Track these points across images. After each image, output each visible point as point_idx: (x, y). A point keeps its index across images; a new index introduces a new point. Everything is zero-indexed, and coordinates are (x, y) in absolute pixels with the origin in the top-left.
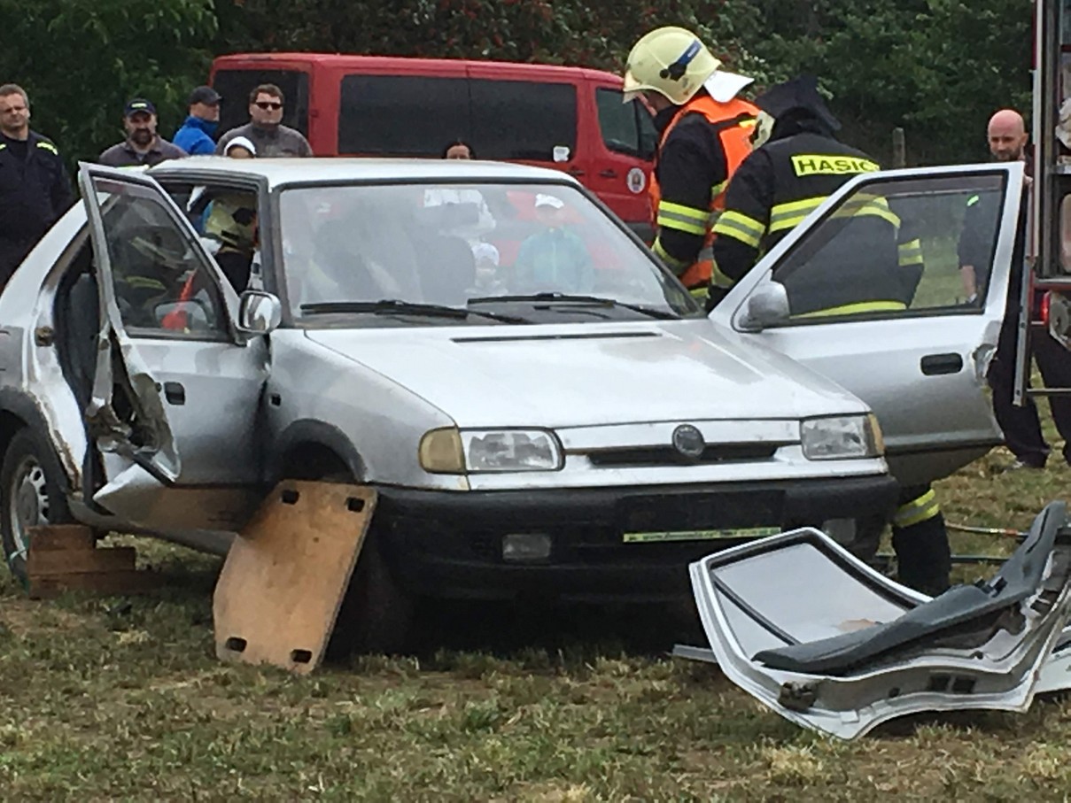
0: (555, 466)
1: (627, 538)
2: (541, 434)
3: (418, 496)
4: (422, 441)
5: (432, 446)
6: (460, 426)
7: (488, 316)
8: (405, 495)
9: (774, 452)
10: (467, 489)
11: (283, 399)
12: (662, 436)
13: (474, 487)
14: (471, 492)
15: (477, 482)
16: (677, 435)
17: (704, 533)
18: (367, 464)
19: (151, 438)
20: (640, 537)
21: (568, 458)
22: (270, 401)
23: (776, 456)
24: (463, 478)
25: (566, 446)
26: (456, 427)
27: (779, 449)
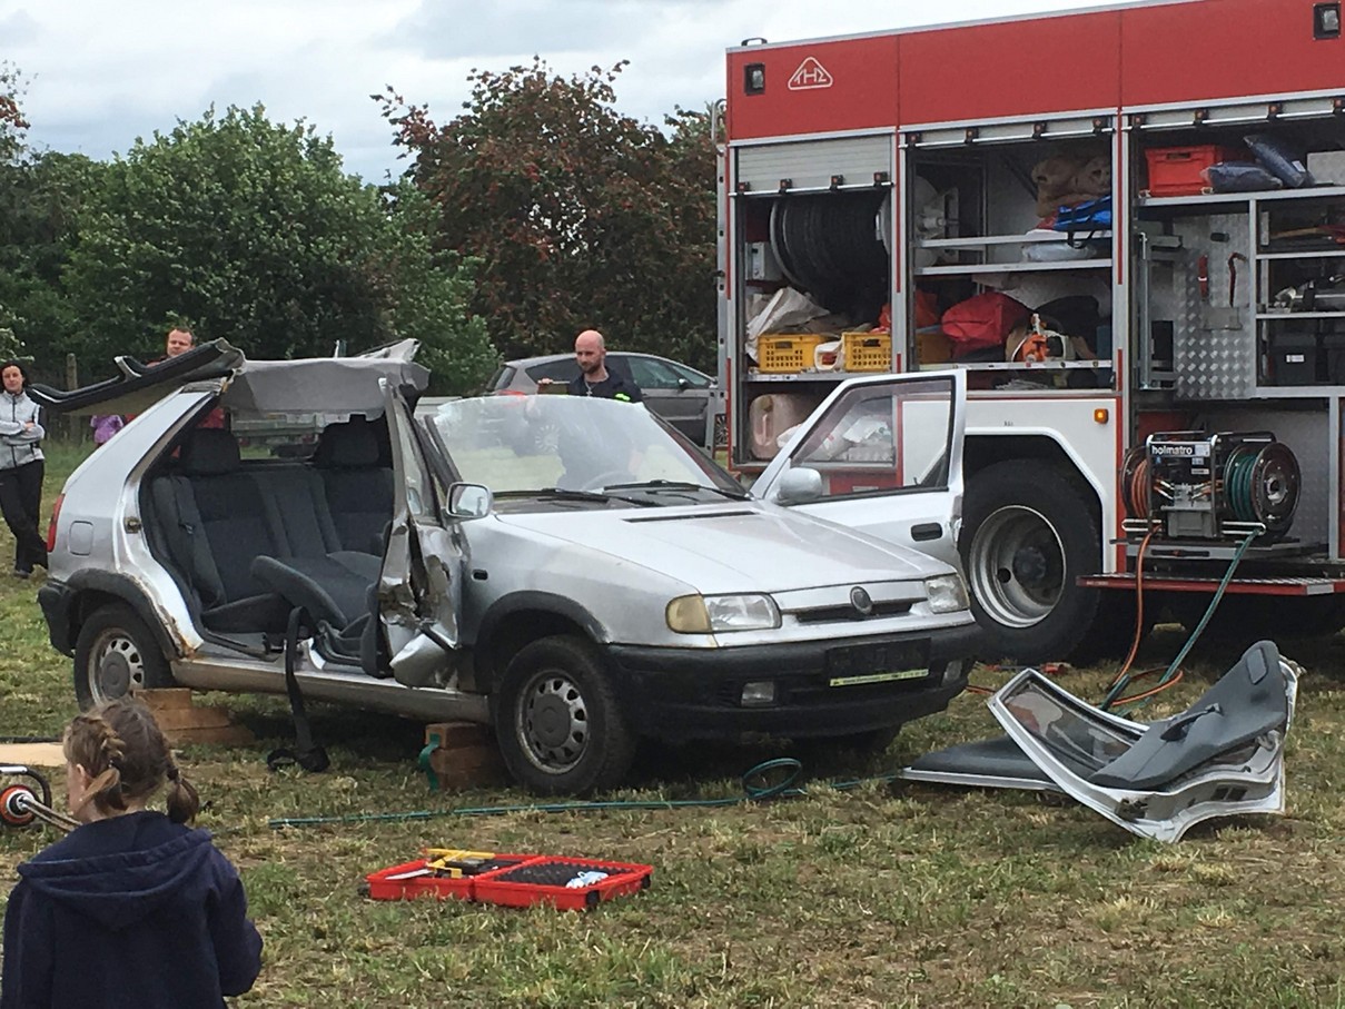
0: (772, 624)
1: (832, 682)
2: (760, 598)
3: (670, 653)
4: (667, 609)
5: (679, 613)
6: (703, 593)
7: (628, 500)
8: (655, 653)
9: (910, 607)
10: (715, 646)
11: (490, 576)
12: (843, 598)
13: (721, 645)
14: (719, 648)
15: (723, 640)
16: (855, 597)
17: (881, 676)
18: (607, 628)
19: (430, 611)
20: (841, 682)
21: (784, 617)
22: (472, 577)
23: (912, 610)
24: (711, 636)
25: (781, 608)
26: (700, 594)
27: (913, 606)
